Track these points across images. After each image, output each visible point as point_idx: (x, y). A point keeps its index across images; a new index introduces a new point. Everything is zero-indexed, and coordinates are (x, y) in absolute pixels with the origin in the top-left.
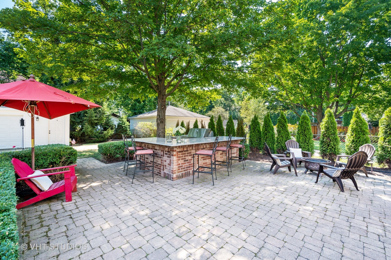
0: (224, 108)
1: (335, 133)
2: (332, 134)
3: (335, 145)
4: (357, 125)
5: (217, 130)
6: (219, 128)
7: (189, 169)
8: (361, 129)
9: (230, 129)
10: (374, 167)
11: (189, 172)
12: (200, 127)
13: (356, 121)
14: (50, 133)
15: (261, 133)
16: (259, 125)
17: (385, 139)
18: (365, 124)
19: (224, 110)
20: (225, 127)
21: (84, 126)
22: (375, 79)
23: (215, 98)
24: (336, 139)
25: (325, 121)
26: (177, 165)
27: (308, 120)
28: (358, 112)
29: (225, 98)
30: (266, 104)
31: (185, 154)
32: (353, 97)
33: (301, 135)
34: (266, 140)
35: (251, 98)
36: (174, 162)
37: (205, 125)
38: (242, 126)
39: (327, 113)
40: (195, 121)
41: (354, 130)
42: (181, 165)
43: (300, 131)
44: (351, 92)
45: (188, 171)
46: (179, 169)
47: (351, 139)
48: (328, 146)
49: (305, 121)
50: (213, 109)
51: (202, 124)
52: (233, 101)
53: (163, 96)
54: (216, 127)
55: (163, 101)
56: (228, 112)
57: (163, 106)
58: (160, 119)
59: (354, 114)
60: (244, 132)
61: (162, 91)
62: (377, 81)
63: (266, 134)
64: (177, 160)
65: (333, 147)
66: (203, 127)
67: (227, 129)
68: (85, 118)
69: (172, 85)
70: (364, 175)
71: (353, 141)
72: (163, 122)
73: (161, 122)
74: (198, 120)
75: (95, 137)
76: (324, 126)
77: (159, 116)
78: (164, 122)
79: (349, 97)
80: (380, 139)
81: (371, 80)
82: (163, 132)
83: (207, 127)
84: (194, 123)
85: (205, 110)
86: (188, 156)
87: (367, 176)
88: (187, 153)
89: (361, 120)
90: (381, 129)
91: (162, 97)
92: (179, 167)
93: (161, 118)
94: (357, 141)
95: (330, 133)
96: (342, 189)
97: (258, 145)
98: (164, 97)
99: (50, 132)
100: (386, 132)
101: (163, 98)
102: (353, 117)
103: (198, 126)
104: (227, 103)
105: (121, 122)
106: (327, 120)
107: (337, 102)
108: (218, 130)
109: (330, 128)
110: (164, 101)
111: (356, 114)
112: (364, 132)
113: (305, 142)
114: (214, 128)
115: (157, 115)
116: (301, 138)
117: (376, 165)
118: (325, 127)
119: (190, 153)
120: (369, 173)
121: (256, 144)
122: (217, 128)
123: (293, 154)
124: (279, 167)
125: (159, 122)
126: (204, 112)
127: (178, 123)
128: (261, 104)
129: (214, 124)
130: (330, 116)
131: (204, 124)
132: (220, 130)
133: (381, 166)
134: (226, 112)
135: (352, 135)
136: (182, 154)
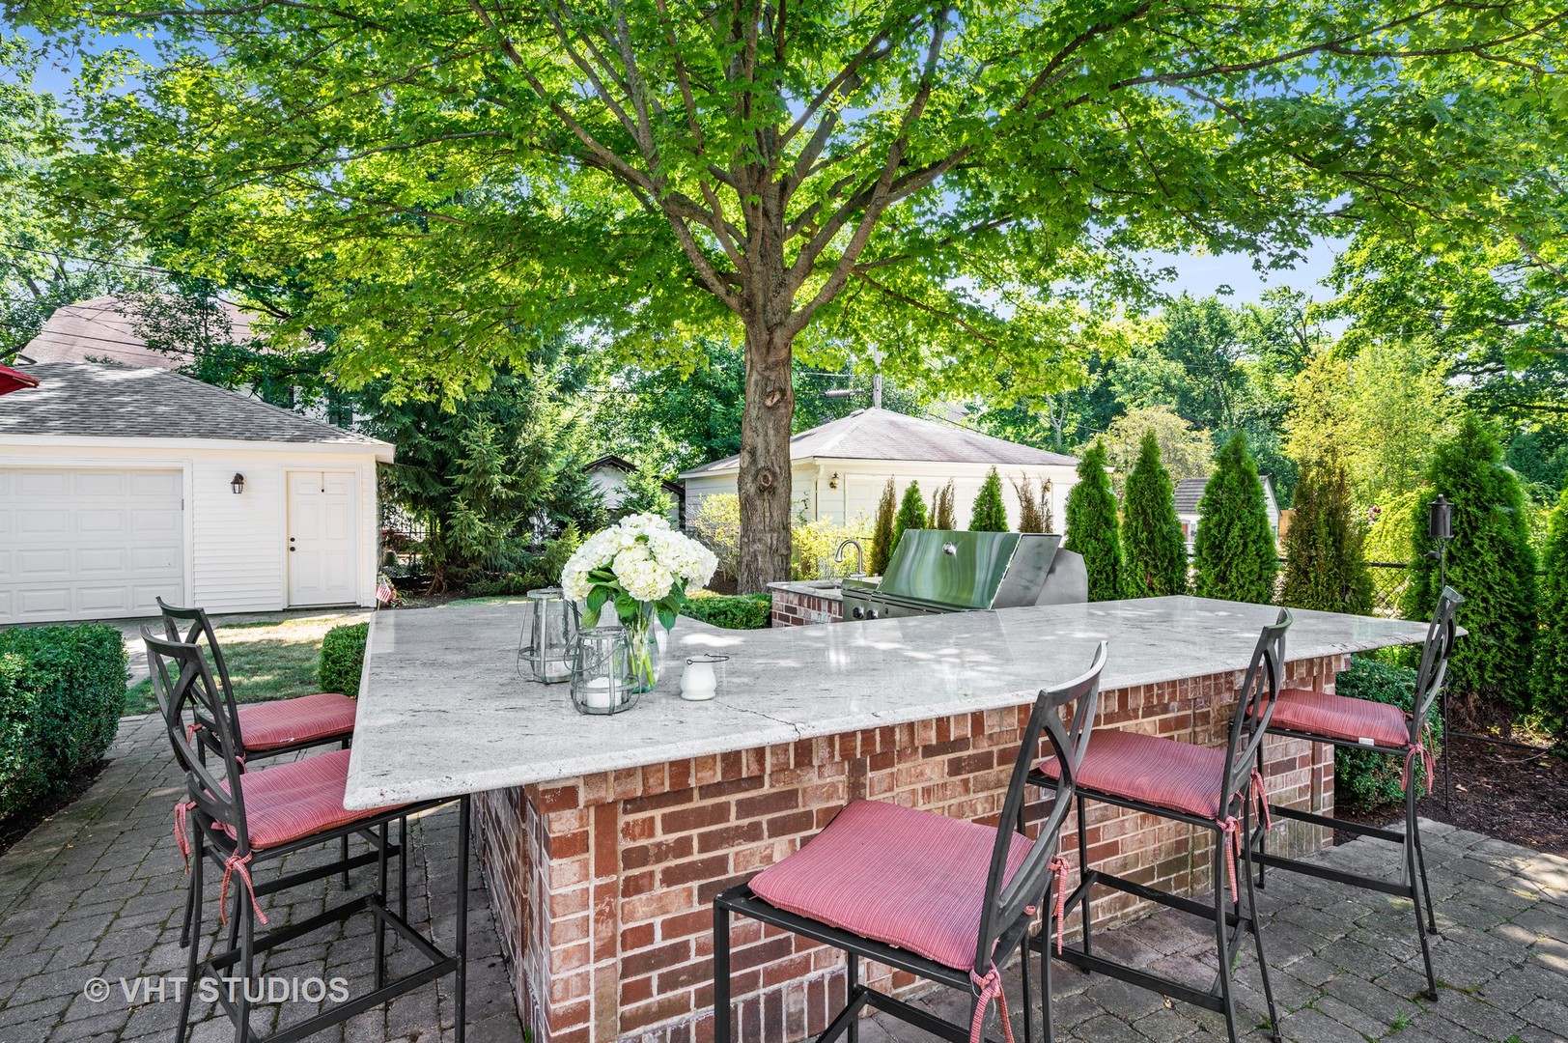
0: (1182, 417)
5: (1133, 539)
6: (1146, 523)
7: (773, 977)
9: (1236, 532)
11: (774, 1000)
12: (1013, 521)
14: (293, 549)
15: (1531, 570)
16: (1510, 503)
19: (1184, 424)
20: (1191, 521)
21: (450, 517)
23: (1120, 337)
26: (606, 950)
29: (1187, 361)
30: (1452, 382)
31: (720, 814)
35: (1363, 339)
36: (565, 919)
37: (1044, 503)
38: (1333, 513)
40: (982, 482)
42: (659, 943)
45: (762, 991)
46: (631, 994)
50: (1119, 422)
51: (1028, 504)
52: (1237, 378)
53: (771, 330)
54: (1120, 517)
55: (771, 360)
56: (1206, 433)
57: (772, 394)
60: (1361, 557)
61: (767, 300)
64: (601, 892)
66: (1032, 523)
67: (1204, 534)
68: (459, 479)
69: (828, 264)
72: (772, 490)
73: (761, 490)
74: (1004, 481)
75: (513, 566)
77: (753, 453)
78: (781, 490)
82: (773, 551)
83: (1060, 525)
84: (977, 494)
85: (1071, 429)
86: (753, 833)
88: (745, 808)
91: (765, 337)
92: (629, 967)
93: (761, 464)
97: (1498, 667)
98: (779, 337)
99: (292, 544)
101: (770, 345)
103: (1000, 511)
104: (1199, 387)
105: (635, 496)
108: (1137, 543)
110: (776, 364)
114: (1109, 523)
115: (745, 449)
119: (789, 798)
121: (1481, 666)
122: (1128, 526)
125: (751, 488)
126: (1064, 438)
127: (892, 495)
128: (1425, 383)
129: (1106, 502)
131: (1037, 500)
132: (1151, 541)
134: (1194, 433)
136: (670, 823)
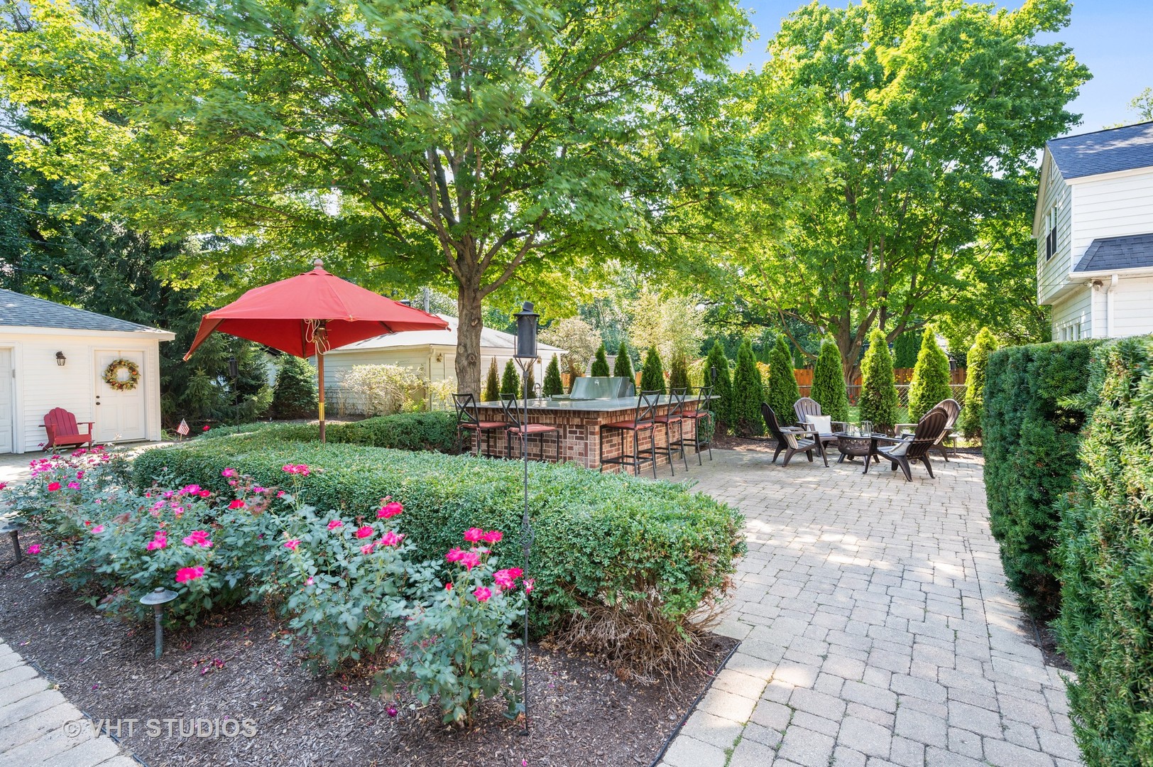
1: (890, 381)
2: (883, 384)
3: (889, 407)
4: (929, 364)
8: (936, 371)
9: (654, 378)
10: (958, 446)
13: (928, 355)
14: (98, 404)
15: (731, 387)
17: (976, 389)
18: (943, 360)
21: (190, 381)
22: (962, 253)
24: (891, 393)
25: (871, 355)
27: (835, 354)
28: (931, 337)
32: (918, 294)
33: (822, 388)
34: (744, 403)
36: (597, 447)
38: (683, 371)
39: (873, 339)
41: (924, 374)
43: (821, 379)
44: (913, 284)
47: (919, 393)
48: (877, 408)
49: (830, 356)
53: (475, 292)
55: (474, 305)
57: (474, 320)
58: (468, 356)
59: (924, 341)
62: (968, 256)
63: (745, 388)
65: (885, 411)
70: (943, 459)
71: (923, 396)
72: (474, 364)
73: (470, 363)
76: (868, 366)
77: (465, 346)
78: (477, 364)
79: (909, 294)
80: (968, 391)
81: (955, 254)
82: (475, 391)
87: (947, 461)
89: (937, 353)
90: (971, 370)
91: (473, 295)
93: (469, 352)
94: (928, 396)
95: (880, 382)
96: (909, 477)
97: (724, 414)
98: (477, 295)
99: (98, 400)
100: (978, 377)
101: (475, 299)
102: (922, 346)
105: (290, 367)
106: (875, 353)
107: (884, 308)
109: (880, 370)
110: (477, 307)
111: (928, 340)
112: (940, 377)
113: (830, 403)
115: (459, 344)
116: (823, 393)
117: (961, 442)
118: (871, 368)
120: (951, 456)
121: (720, 414)
123: (812, 427)
124: (794, 451)
125: (465, 363)
127: (495, 366)
130: (880, 344)
133: (971, 443)
135: (920, 384)
